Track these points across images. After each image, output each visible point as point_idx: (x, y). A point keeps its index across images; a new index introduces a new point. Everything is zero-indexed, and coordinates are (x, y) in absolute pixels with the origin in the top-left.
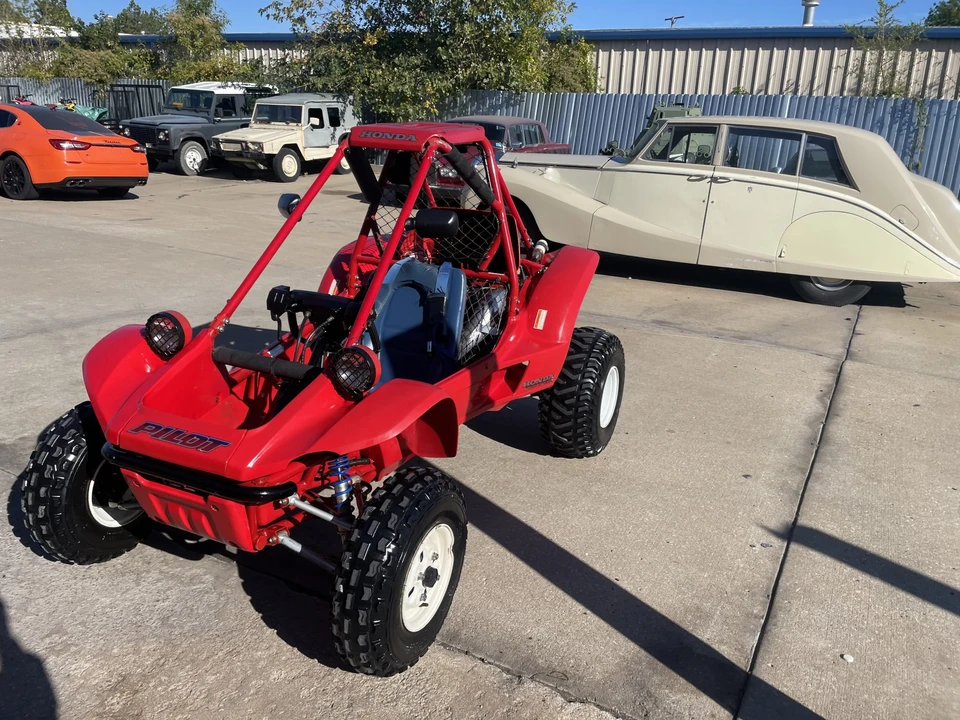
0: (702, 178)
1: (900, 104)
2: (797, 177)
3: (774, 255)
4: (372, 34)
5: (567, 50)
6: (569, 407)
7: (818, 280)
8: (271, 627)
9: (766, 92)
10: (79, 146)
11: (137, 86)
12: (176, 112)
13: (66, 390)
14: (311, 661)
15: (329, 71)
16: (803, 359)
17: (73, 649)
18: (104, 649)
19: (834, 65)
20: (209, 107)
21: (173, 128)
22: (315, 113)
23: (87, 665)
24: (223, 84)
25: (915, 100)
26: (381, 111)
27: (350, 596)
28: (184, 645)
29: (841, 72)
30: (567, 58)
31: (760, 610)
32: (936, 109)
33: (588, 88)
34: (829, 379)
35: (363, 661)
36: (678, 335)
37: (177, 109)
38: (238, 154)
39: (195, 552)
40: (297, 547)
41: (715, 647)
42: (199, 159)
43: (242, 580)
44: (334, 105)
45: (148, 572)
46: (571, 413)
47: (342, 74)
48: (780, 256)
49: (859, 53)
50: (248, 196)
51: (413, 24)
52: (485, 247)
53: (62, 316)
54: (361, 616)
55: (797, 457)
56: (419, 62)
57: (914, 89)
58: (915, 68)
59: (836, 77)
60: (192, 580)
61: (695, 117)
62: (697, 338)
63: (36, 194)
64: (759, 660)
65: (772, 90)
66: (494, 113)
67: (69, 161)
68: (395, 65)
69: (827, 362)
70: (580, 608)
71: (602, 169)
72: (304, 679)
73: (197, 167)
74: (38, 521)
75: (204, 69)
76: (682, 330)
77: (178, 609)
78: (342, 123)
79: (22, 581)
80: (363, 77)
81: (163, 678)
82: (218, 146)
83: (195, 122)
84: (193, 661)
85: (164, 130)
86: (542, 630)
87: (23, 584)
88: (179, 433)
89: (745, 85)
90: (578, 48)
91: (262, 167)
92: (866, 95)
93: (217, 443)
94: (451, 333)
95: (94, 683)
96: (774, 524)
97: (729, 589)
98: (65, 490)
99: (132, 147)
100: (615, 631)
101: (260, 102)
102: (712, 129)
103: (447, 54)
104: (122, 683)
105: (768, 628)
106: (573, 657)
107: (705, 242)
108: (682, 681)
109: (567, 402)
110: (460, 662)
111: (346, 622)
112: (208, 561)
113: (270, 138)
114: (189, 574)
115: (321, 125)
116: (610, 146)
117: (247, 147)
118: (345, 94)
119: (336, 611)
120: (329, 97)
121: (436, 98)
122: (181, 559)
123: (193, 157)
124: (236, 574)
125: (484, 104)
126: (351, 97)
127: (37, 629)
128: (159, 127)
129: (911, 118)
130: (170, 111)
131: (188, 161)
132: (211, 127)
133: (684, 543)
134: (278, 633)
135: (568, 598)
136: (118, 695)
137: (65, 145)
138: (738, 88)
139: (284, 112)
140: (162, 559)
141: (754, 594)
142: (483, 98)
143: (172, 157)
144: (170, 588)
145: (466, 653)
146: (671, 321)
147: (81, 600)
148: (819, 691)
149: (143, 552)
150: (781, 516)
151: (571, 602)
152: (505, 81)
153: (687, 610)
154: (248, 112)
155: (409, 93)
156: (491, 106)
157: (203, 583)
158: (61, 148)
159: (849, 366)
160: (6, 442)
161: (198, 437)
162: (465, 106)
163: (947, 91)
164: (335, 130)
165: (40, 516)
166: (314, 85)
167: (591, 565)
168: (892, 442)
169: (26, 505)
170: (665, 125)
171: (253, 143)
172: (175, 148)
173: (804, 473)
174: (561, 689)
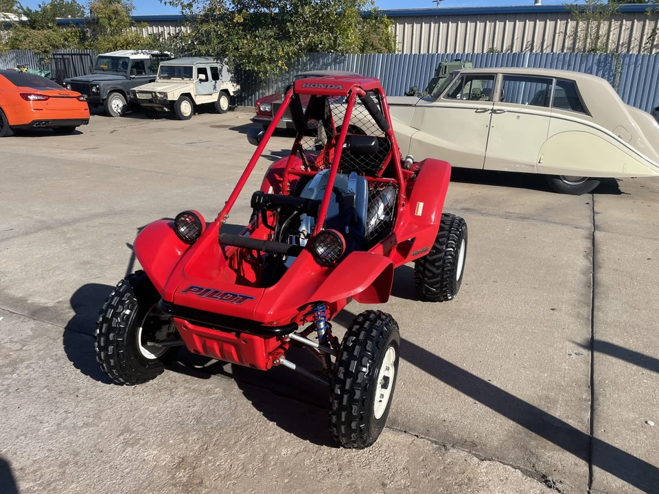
0: (485, 110)
1: (602, 58)
2: (550, 108)
3: (535, 162)
4: (239, 14)
5: (375, 24)
6: (438, 268)
7: (564, 177)
8: (271, 421)
9: (512, 51)
10: (41, 98)
11: (72, 55)
12: (102, 72)
13: (77, 268)
14: (305, 442)
15: (209, 42)
16: (567, 231)
17: (142, 442)
18: (163, 440)
19: (557, 31)
20: (127, 68)
21: (102, 83)
22: (202, 71)
23: (155, 452)
24: (136, 52)
25: (613, 55)
26: (247, 68)
27: (346, 397)
28: (217, 435)
29: (562, 35)
30: (375, 29)
31: (586, 395)
32: (627, 59)
33: (390, 50)
34: (588, 244)
35: (353, 439)
36: (481, 218)
37: (103, 70)
38: (150, 101)
39: (205, 374)
40: (293, 366)
41: (565, 420)
42: (121, 105)
43: (242, 391)
44: (215, 65)
45: (177, 388)
46: (439, 271)
47: (219, 43)
48: (539, 162)
49: (574, 23)
50: (160, 130)
51: (268, 7)
52: (381, 161)
53: (58, 217)
54: (354, 409)
55: (582, 295)
56: (273, 34)
57: (612, 46)
58: (611, 33)
59: (559, 39)
60: (208, 392)
61: (469, 69)
62: (493, 219)
63: (12, 133)
64: (595, 428)
65: (516, 49)
66: (326, 69)
67: (34, 109)
68: (256, 36)
69: (584, 233)
70: (470, 400)
71: (415, 106)
72: (304, 453)
73: (119, 111)
74: (108, 357)
75: (119, 41)
76: (483, 214)
77: (205, 411)
78: (220, 78)
79: (91, 399)
80: (234, 45)
81: (210, 458)
82: (135, 95)
83: (117, 79)
84: (226, 446)
85: (96, 85)
86: (450, 415)
87: (92, 401)
88: (217, 292)
89: (497, 46)
90: (382, 22)
91: (166, 109)
92: (580, 51)
93: (245, 298)
94: (360, 220)
95: (163, 464)
96: (579, 340)
97: (563, 383)
98: (126, 335)
99: (78, 98)
100: (498, 414)
101: (162, 64)
102: (491, 77)
103: (293, 27)
104: (182, 463)
105: (596, 406)
106: (476, 432)
107: (489, 154)
108: (551, 443)
109: (436, 264)
110: (402, 438)
111: (344, 414)
112: (215, 379)
113: (172, 89)
114: (204, 388)
115: (207, 80)
116: (411, 89)
117: (156, 96)
118: (222, 57)
119: (336, 406)
120: (211, 60)
121: (286, 59)
122: (196, 378)
123: (117, 104)
124: (237, 387)
125: (319, 62)
126: (226, 59)
127: (111, 430)
128: (92, 83)
129: (610, 67)
130: (98, 71)
131: (113, 106)
132: (129, 83)
133: (525, 354)
134: (277, 424)
135: (461, 393)
136: (183, 470)
137: (32, 97)
138: (493, 48)
139: (179, 70)
140: (183, 379)
141: (580, 386)
142: (318, 58)
143: (102, 104)
144: (194, 398)
145: (405, 432)
146: (473, 208)
147: (136, 409)
148: (638, 445)
149: (169, 375)
150: (584, 335)
151: (463, 396)
152: (334, 46)
153: (540, 398)
154: (155, 71)
155: (267, 56)
156: (324, 64)
157: (216, 394)
158: (29, 100)
159: (598, 234)
160: (49, 305)
161: (231, 294)
162: (305, 64)
163: (633, 48)
164: (216, 82)
165: (110, 353)
166: (199, 51)
167: (469, 372)
168: (640, 284)
169: (99, 346)
170: (459, 75)
171: (160, 93)
172: (105, 97)
173: (589, 306)
174: (474, 452)
